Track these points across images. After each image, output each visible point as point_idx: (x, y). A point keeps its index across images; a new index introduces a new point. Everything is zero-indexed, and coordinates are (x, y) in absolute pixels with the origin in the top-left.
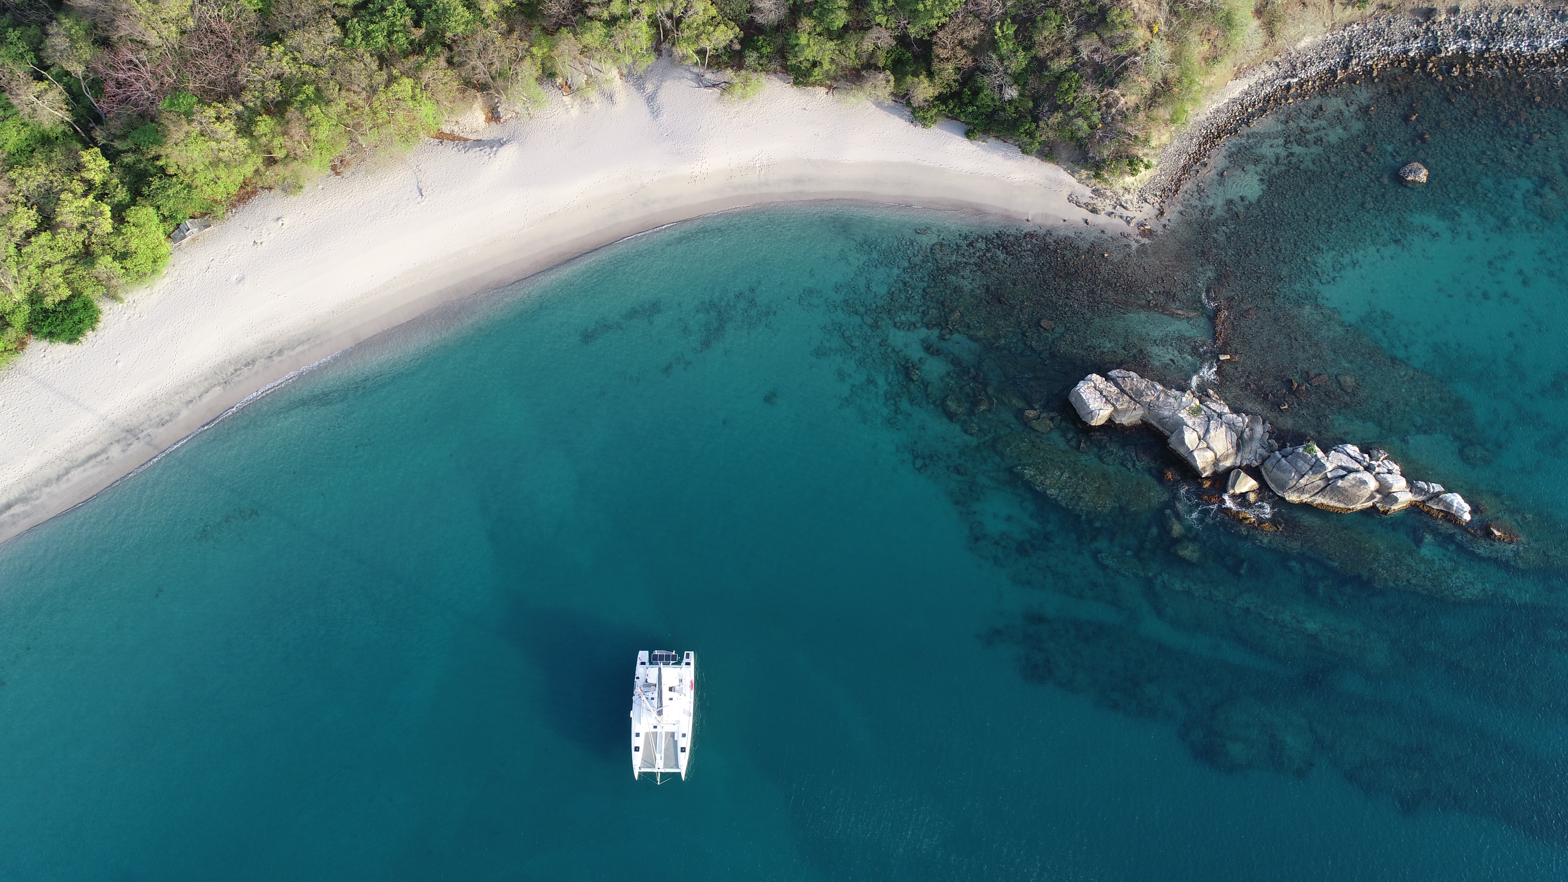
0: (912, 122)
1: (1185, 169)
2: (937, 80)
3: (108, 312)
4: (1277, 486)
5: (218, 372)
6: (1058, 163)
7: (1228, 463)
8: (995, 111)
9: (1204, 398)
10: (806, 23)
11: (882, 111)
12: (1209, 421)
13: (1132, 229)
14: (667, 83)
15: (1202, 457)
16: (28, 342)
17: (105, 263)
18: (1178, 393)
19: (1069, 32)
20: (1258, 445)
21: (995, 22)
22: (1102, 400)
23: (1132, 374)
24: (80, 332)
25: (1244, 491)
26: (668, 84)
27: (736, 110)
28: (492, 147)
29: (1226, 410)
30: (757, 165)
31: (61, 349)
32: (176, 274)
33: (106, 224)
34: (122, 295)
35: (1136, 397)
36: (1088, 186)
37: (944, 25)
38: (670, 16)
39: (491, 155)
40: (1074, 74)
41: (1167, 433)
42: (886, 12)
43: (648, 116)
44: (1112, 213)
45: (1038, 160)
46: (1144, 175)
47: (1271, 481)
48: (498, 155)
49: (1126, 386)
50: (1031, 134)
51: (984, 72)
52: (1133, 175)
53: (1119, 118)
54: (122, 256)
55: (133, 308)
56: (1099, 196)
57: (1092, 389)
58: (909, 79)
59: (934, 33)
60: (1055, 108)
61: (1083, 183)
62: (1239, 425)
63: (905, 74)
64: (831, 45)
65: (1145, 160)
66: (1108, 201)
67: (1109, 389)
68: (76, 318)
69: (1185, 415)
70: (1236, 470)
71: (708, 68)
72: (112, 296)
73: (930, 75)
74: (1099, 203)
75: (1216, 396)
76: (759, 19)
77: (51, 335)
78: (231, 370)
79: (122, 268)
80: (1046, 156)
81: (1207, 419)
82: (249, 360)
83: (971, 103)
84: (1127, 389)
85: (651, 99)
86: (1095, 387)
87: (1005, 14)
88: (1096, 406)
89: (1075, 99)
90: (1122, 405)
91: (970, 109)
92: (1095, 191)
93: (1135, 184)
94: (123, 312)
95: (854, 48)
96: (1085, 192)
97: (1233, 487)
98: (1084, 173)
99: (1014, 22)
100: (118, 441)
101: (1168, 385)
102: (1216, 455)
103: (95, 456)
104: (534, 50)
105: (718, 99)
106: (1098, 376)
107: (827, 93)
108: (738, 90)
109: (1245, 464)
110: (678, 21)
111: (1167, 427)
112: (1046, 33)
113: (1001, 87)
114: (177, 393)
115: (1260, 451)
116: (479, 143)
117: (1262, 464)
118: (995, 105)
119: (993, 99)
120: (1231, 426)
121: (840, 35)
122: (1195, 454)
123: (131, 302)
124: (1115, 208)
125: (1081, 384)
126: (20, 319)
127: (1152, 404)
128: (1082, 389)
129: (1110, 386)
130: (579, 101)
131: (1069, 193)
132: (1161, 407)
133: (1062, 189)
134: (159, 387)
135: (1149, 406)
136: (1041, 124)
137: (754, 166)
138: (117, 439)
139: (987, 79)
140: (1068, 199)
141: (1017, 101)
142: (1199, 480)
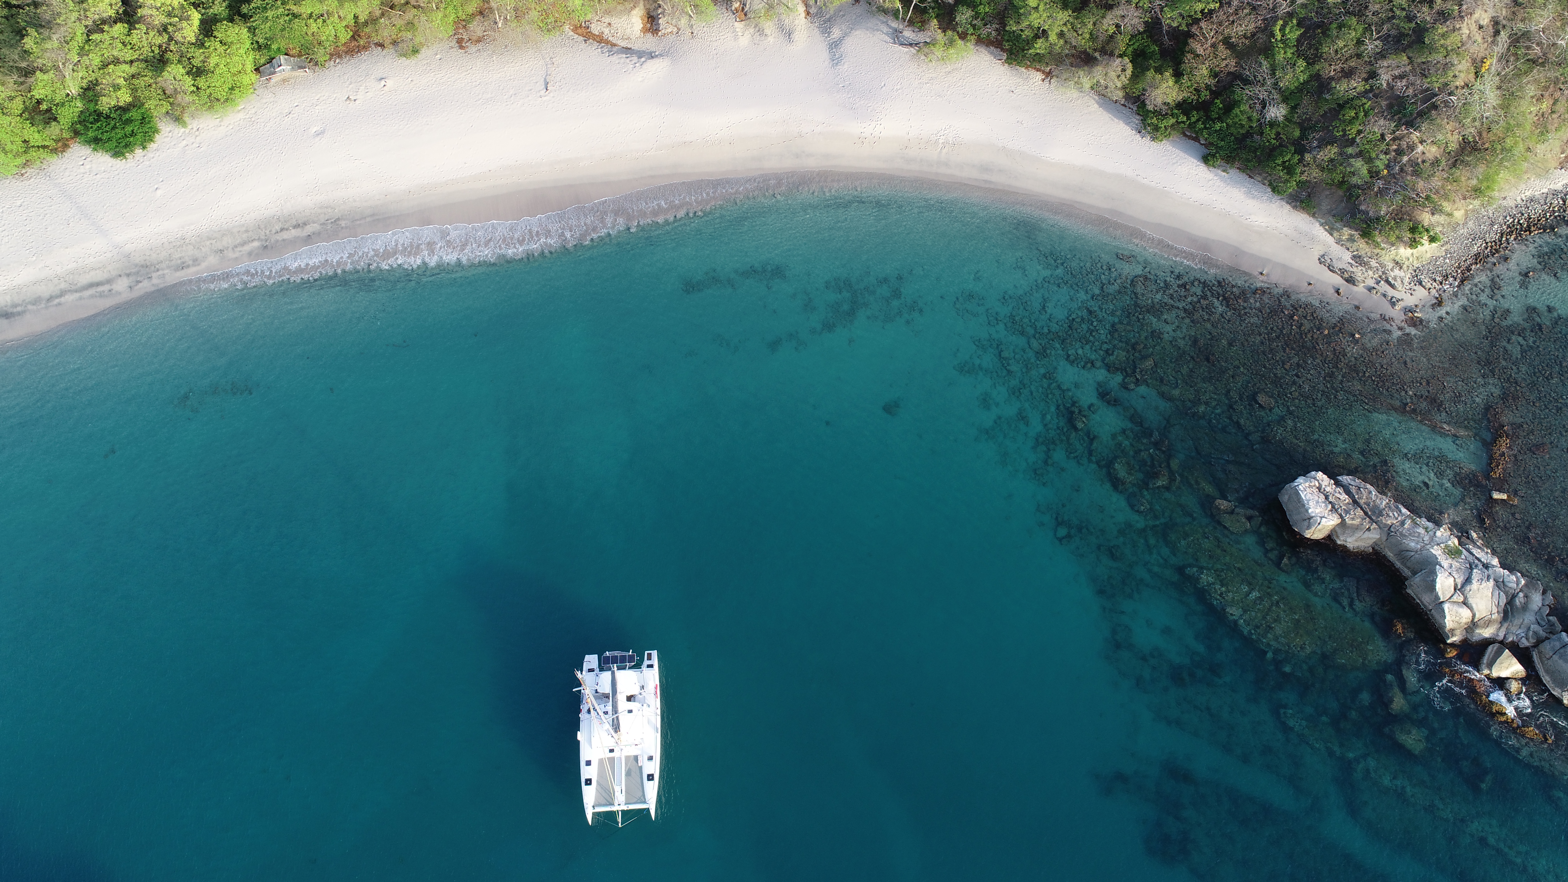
0: (1139, 132)
1: (1478, 258)
2: (1185, 80)
3: (167, 134)
4: (1554, 681)
5: (262, 227)
6: (1313, 215)
7: (1487, 633)
8: (1249, 135)
9: (1464, 539)
11: (1105, 113)
12: (1471, 568)
13: (1396, 313)
14: (858, 32)
15: (1454, 613)
16: (72, 146)
17: (175, 72)
18: (1430, 525)
19: (1371, 46)
20: (1533, 619)
21: (1277, 20)
22: (1326, 506)
23: (1369, 486)
24: (128, 147)
25: (1504, 674)
27: (931, 75)
28: (640, 57)
29: (1495, 561)
30: (941, 141)
31: (102, 161)
32: (253, 111)
33: (190, 30)
34: (187, 119)
35: (1373, 514)
36: (1348, 249)
37: (1211, 12)
39: (637, 65)
40: (1364, 101)
41: (1406, 572)
43: (827, 63)
44: (1374, 288)
45: (1288, 207)
46: (1427, 249)
47: (1547, 671)
48: (644, 66)
49: (1361, 498)
50: (1290, 170)
51: (1246, 82)
52: (1411, 246)
53: (1411, 169)
54: (197, 72)
55: (194, 136)
56: (1360, 264)
57: (1315, 490)
58: (1150, 74)
59: (1196, 21)
60: (1329, 141)
61: (1342, 245)
62: (1510, 585)
63: (1147, 67)
65: (1432, 230)
66: (1370, 273)
67: (1338, 495)
68: (129, 129)
69: (1440, 552)
70: (1497, 645)
71: (908, 26)
72: (176, 116)
73: (1178, 75)
74: (1358, 272)
75: (1482, 542)
77: (97, 143)
78: (278, 228)
79: (194, 85)
80: (1302, 202)
81: (1468, 565)
82: (300, 222)
83: (1220, 119)
84: (1362, 502)
85: (834, 46)
86: (1319, 488)
87: (1290, 15)
88: (1317, 511)
89: (1359, 132)
90: (1353, 519)
91: (1218, 126)
92: (1358, 259)
93: (1411, 260)
94: (182, 138)
95: (1090, 26)
96: (1343, 257)
97: (1490, 666)
98: (1347, 232)
99: (1299, 25)
100: (128, 275)
102: (1474, 616)
103: (98, 284)
105: (912, 60)
106: (1325, 477)
107: (1043, 80)
108: (938, 52)
109: (1510, 639)
111: (1409, 564)
112: (1341, 44)
113: (1264, 105)
114: (209, 238)
115: (1535, 627)
116: (627, 50)
117: (1536, 645)
118: (1251, 127)
119: (1250, 119)
120: (1500, 584)
122: (1446, 607)
123: (195, 129)
124: (1378, 283)
125: (1300, 480)
126: (68, 115)
127: (1392, 530)
128: (1300, 487)
129: (1339, 493)
130: (752, 30)
131: (1322, 253)
132: (1405, 536)
133: (1314, 246)
134: (192, 227)
135: (1389, 530)
136: (1308, 157)
137: (937, 141)
138: (128, 272)
139: (1248, 91)
140: (1319, 259)
141: (1281, 125)
142: (1442, 645)
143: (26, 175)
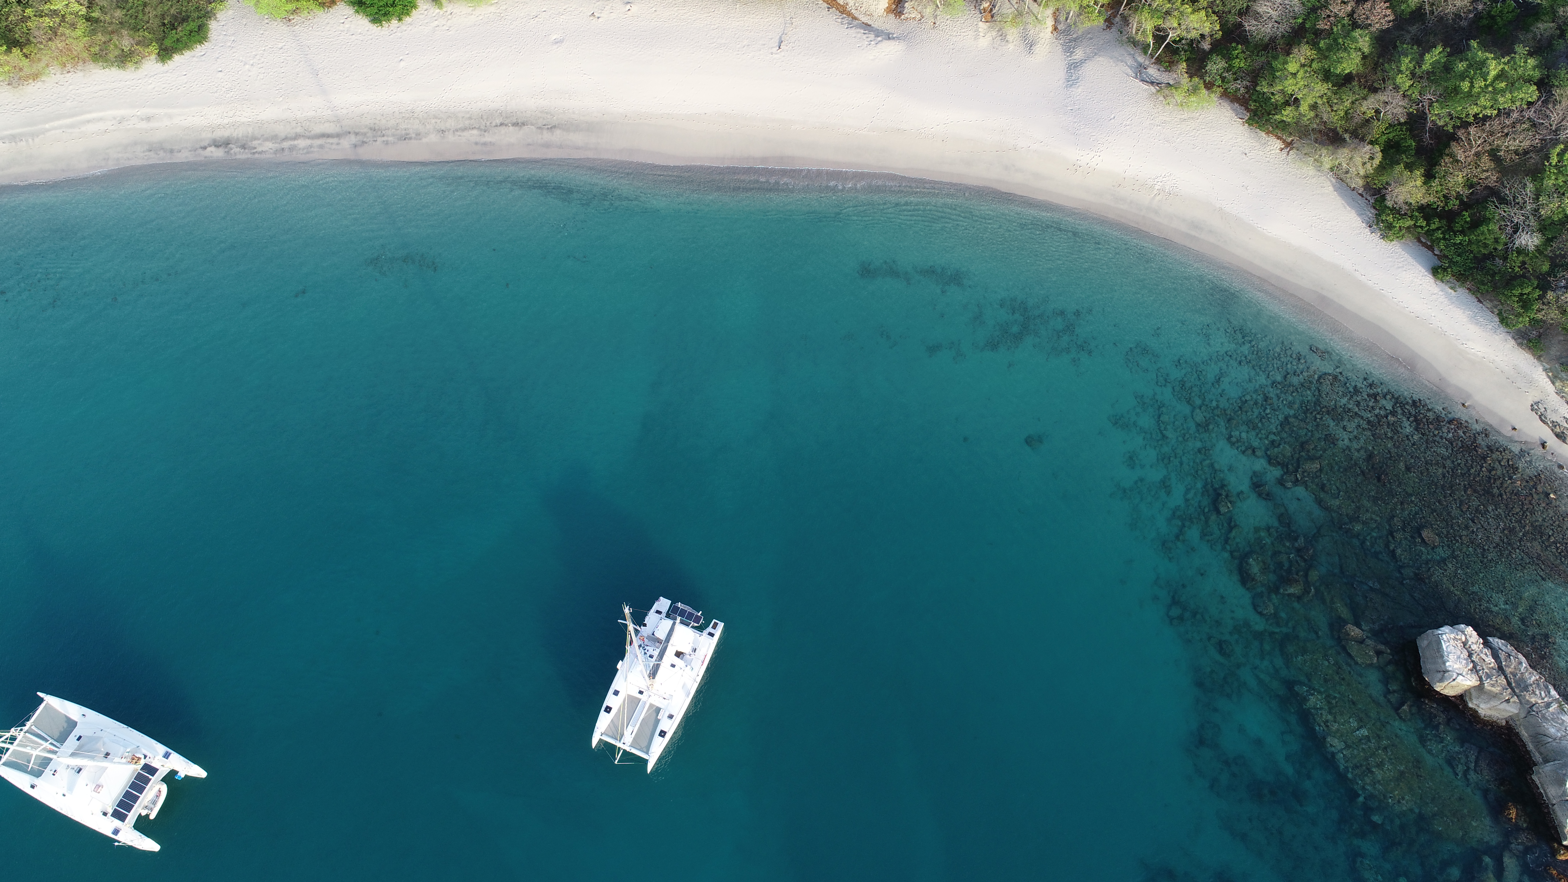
0: (1370, 227)
2: (1435, 183)
3: (422, 12)
5: (485, 117)
6: (1539, 358)
8: (1490, 256)
10: (1304, 52)
11: (1338, 198)
14: (1101, 59)
16: (338, 4)
22: (1467, 664)
23: (1521, 657)
24: (387, 16)
27: (1164, 118)
28: (877, 36)
30: (1157, 187)
31: (361, 23)
32: (504, 7)
35: (1516, 686)
37: (1486, 118)
39: (872, 43)
41: (1537, 757)
42: (1415, 76)
43: (1061, 82)
45: (1513, 342)
48: (879, 46)
49: (1509, 667)
50: (1526, 304)
51: (1503, 200)
55: (446, 19)
57: (1460, 644)
58: (1399, 168)
59: (1466, 125)
61: (1562, 397)
63: (1397, 161)
64: (1322, 88)
67: (1484, 657)
71: (1154, 63)
73: (1429, 176)
76: (1250, 25)
77: (360, 5)
78: (498, 122)
80: (1530, 341)
82: (519, 121)
83: (1463, 232)
84: (1508, 671)
85: (1073, 67)
86: (1465, 644)
88: (1456, 666)
90: (1493, 685)
91: (1457, 241)
94: (435, 18)
95: (1348, 105)
100: (356, 134)
103: (328, 136)
106: (1474, 633)
107: (1282, 150)
108: (1179, 96)
111: (1542, 749)
113: (1516, 229)
114: (435, 117)
116: (867, 26)
118: (1495, 249)
119: (1496, 240)
121: (1340, 82)
123: (449, 12)
125: (1446, 629)
127: (1534, 708)
128: (1444, 636)
129: (1486, 654)
130: (994, 33)
131: (1536, 400)
132: (1547, 719)
133: (1530, 390)
134: (423, 103)
135: (1531, 707)
136: (1550, 295)
137: (1152, 187)
138: (357, 131)
139: (1504, 211)
140: (1532, 405)
141: (1530, 255)
142: (1556, 845)
143: (293, 21)
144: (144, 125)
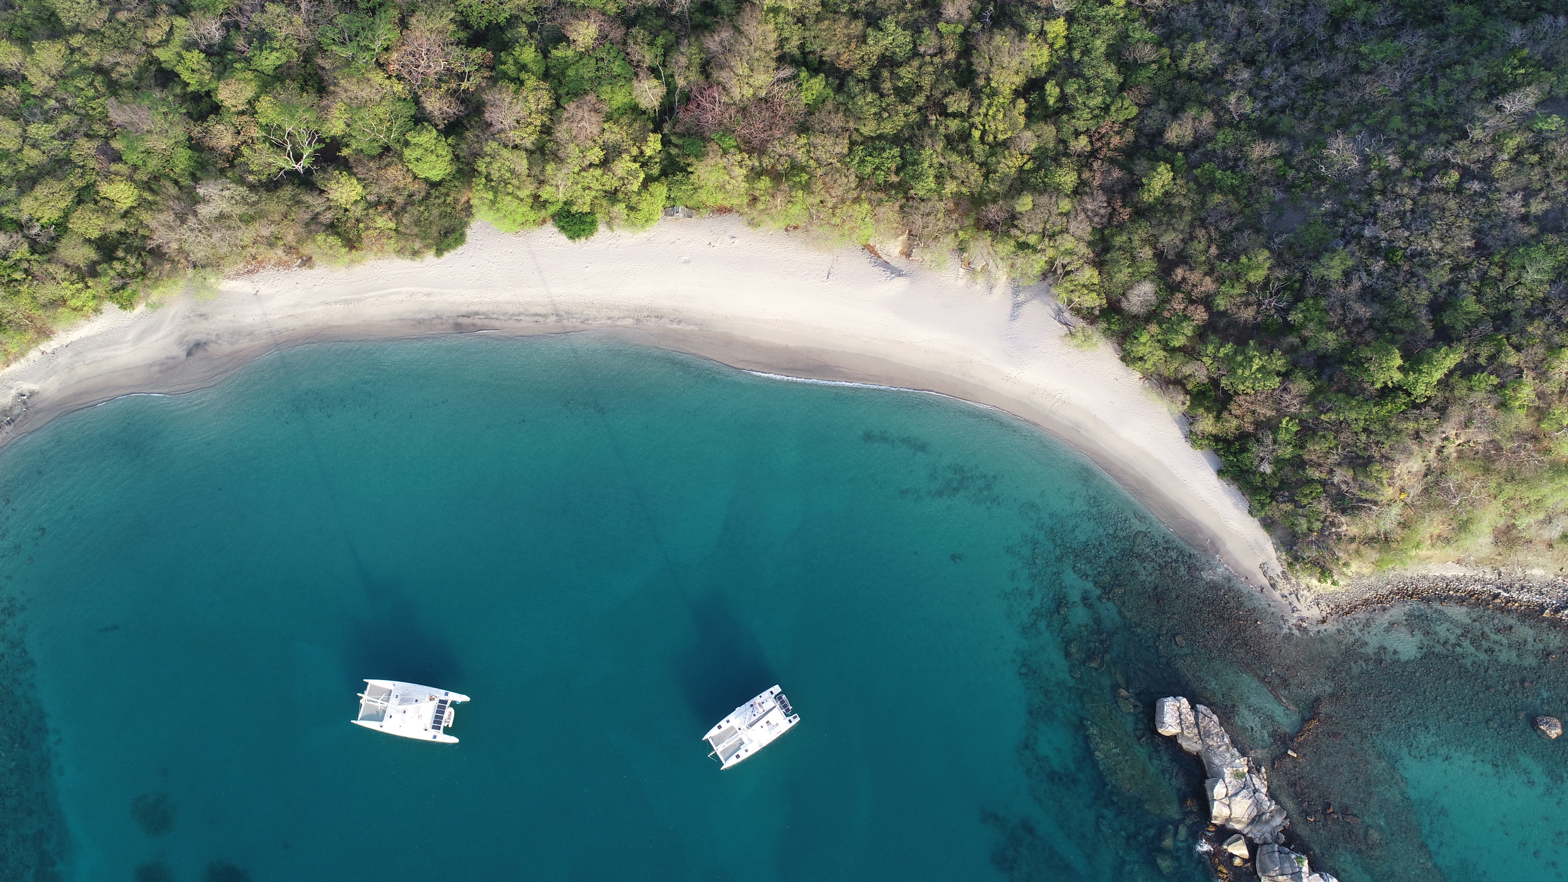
0: (1185, 438)
1: (1366, 602)
2: (1220, 424)
3: (601, 233)
4: (1261, 868)
5: (637, 311)
6: (1270, 535)
7: (1238, 827)
8: (1248, 471)
9: (1254, 770)
10: (1154, 328)
11: (1169, 417)
12: (1243, 788)
13: (1292, 618)
15: (1220, 808)
16: (548, 224)
17: (620, 208)
18: (1237, 754)
20: (1269, 830)
21: (1286, 416)
22: (1177, 720)
23: (1215, 718)
24: (578, 236)
25: (1235, 853)
26: (1035, 302)
27: (1069, 350)
28: (892, 273)
29: (1264, 790)
30: (1057, 397)
31: (563, 238)
32: (654, 235)
33: (635, 186)
34: (615, 227)
35: (1204, 735)
36: (1281, 566)
37: (1248, 394)
38: (1064, 266)
39: (888, 278)
40: (1319, 486)
41: (1209, 775)
42: (1215, 358)
43: (1007, 316)
44: (1286, 597)
45: (1258, 523)
46: (1327, 587)
47: (1260, 861)
48: (893, 281)
49: (1202, 723)
50: (1263, 505)
51: (1257, 441)
52: (1319, 581)
53: (1335, 537)
54: (631, 208)
55: (616, 240)
56: (1285, 578)
57: (1176, 708)
58: (1201, 410)
59: (1238, 394)
60: (1292, 500)
61: (1279, 562)
62: (1265, 806)
63: (1201, 405)
64: (1162, 353)
65: (1336, 577)
66: (1288, 586)
67: (1188, 716)
68: (582, 227)
69: (1229, 772)
70: (1239, 835)
71: (1068, 312)
72: (609, 224)
73: (1218, 418)
74: (1281, 583)
75: (1265, 776)
76: (1124, 304)
77: (563, 228)
78: (646, 314)
79: (626, 214)
80: (1265, 525)
81: (1243, 786)
82: (659, 315)
83: (1235, 454)
84: (1201, 725)
86: (1179, 708)
87: (1297, 416)
88: (1170, 720)
89: (1309, 503)
90: (1189, 733)
91: (1231, 458)
92: (1284, 573)
93: (1317, 589)
94: (609, 238)
95: (1176, 366)
96: (1277, 568)
97: (1228, 845)
98: (1284, 555)
99: (1300, 424)
101: (1234, 743)
103: (539, 315)
104: (960, 233)
105: (1061, 337)
106: (1187, 702)
107: (1141, 379)
108: (1078, 340)
109: (1249, 836)
110: (1068, 273)
111: (1211, 771)
112: (1318, 447)
113: (1263, 459)
114: (607, 308)
115: (1268, 835)
116: (886, 264)
117: (1262, 845)
118: (1250, 468)
119: (1252, 463)
120: (1258, 804)
121: (1172, 351)
122: (1216, 803)
123: (617, 235)
124: (1290, 594)
125: (1171, 699)
126: (552, 209)
127: (1212, 748)
128: (1169, 702)
129: (1191, 715)
131: (1264, 561)
132: (1216, 755)
133: (1261, 555)
134: (599, 298)
135: (1208, 747)
136: (1275, 503)
137: (1054, 397)
139: (1256, 447)
140: (1261, 565)
141: (1268, 476)
142: (1208, 823)
143: (519, 234)
144: (425, 299)
